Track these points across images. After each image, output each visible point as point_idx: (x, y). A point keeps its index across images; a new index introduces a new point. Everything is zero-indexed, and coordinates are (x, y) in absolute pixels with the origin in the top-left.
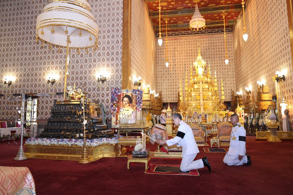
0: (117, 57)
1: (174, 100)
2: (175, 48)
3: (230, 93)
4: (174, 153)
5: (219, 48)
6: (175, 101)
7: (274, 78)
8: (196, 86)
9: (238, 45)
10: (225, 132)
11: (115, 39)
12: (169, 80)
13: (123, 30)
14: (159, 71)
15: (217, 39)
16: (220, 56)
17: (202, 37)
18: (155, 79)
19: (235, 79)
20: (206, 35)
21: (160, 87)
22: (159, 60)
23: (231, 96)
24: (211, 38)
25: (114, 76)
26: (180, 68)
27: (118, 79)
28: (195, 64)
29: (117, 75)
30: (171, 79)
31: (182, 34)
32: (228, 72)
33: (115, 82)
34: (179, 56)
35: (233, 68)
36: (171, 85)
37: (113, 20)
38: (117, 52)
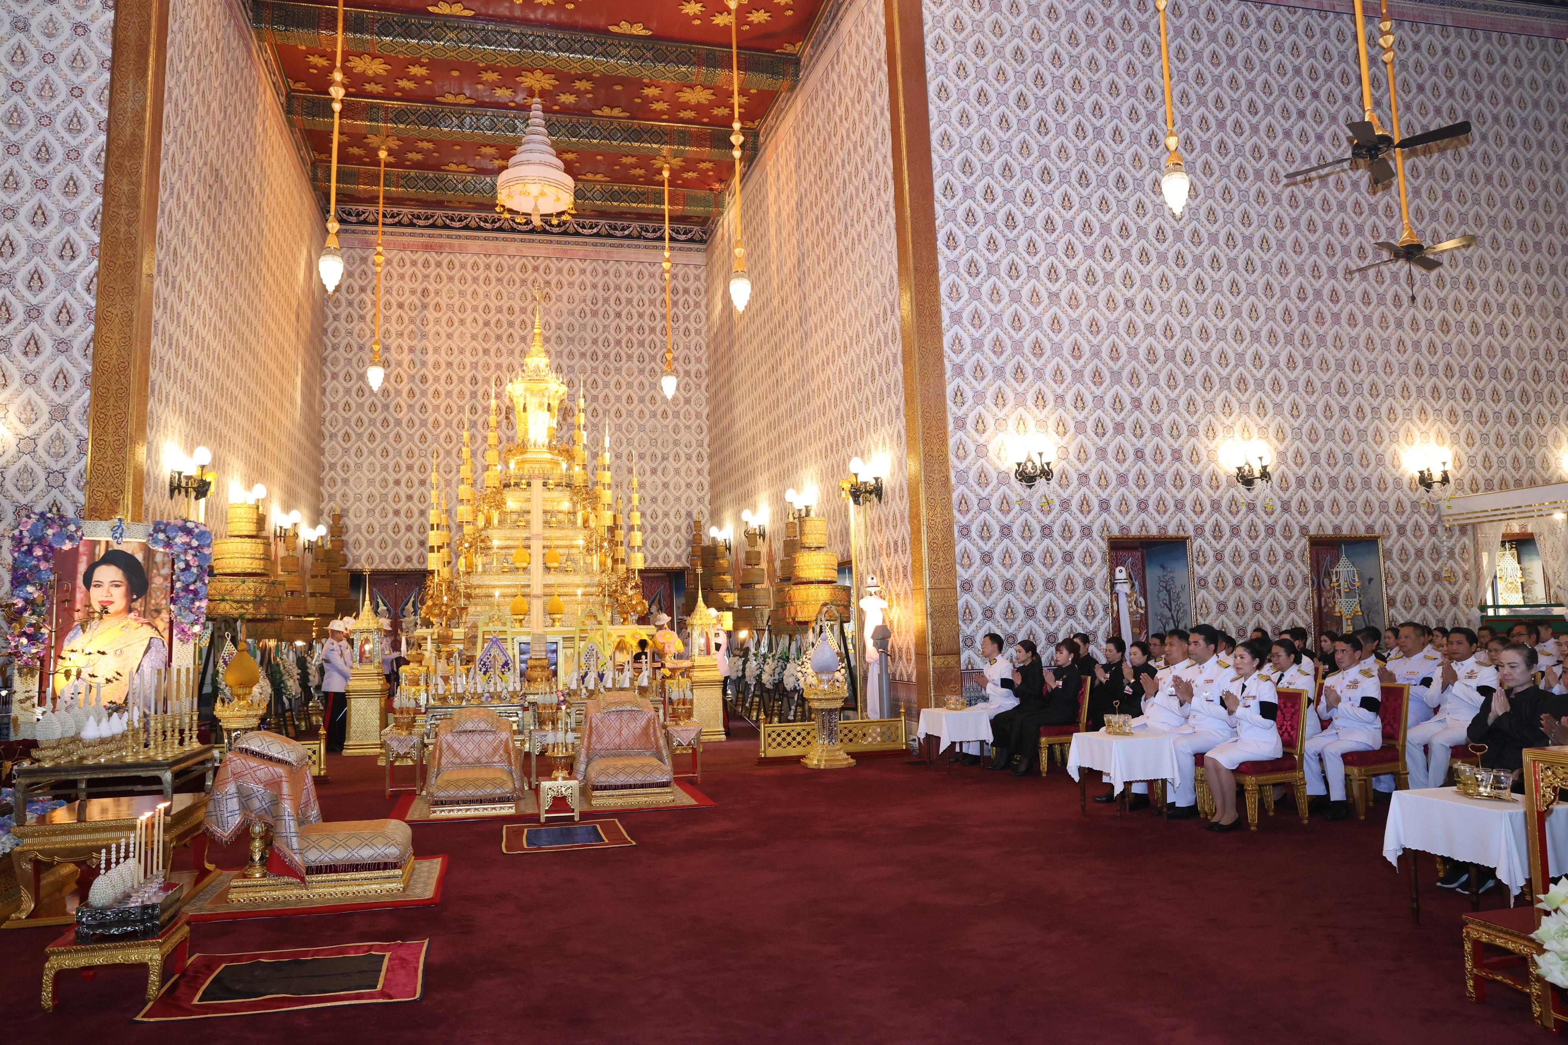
0: (62, 335)
1: (409, 559)
2: (425, 292)
3: (683, 531)
4: (334, 876)
5: (641, 316)
6: (415, 561)
7: (847, 486)
8: (512, 501)
9: (723, 310)
10: (617, 741)
11: (54, 234)
12: (385, 453)
13: (107, 190)
14: (334, 406)
15: (634, 269)
16: (647, 351)
17: (565, 251)
18: (307, 444)
19: (706, 465)
20: (586, 244)
21: (338, 490)
22: (335, 348)
23: (689, 543)
24: (606, 262)
25: (41, 442)
26: (449, 394)
27: (63, 462)
28: (516, 389)
29: (59, 437)
30: (400, 452)
31: (467, 228)
32: (676, 430)
33: (42, 475)
34: (443, 335)
35: (698, 415)
36: (397, 482)
37: (45, 120)
38: (64, 307)
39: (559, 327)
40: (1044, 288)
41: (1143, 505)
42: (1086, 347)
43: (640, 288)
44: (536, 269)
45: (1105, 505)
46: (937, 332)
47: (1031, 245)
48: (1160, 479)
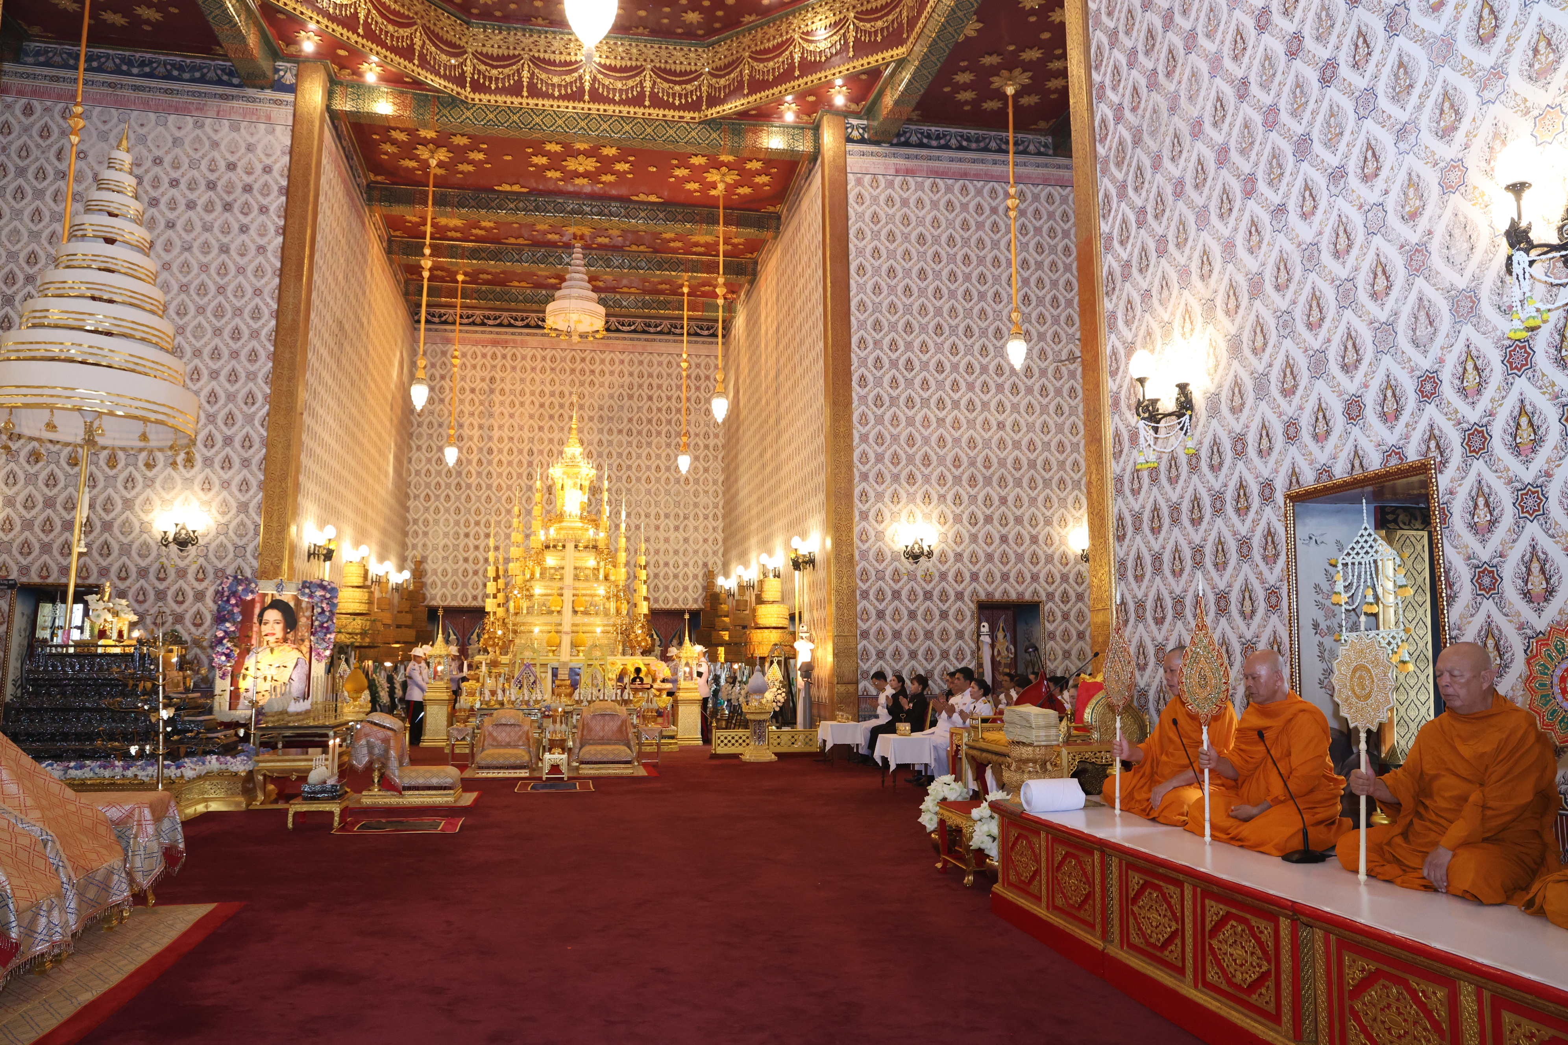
0: (246, 455)
1: (474, 598)
2: (492, 380)
3: (700, 578)
4: (417, 792)
5: (669, 399)
6: (480, 600)
7: (792, 556)
8: (551, 560)
11: (242, 388)
12: (458, 511)
13: (275, 357)
14: (418, 473)
15: (665, 359)
16: (673, 428)
18: (397, 506)
19: (720, 524)
20: (625, 339)
21: (420, 541)
22: (420, 425)
23: (703, 589)
24: (641, 354)
25: (231, 527)
26: (510, 463)
27: (245, 540)
28: (556, 472)
29: (242, 524)
30: (469, 510)
31: (527, 326)
32: (696, 494)
33: (231, 548)
34: (507, 415)
35: (715, 482)
36: (467, 535)
37: (238, 312)
38: (247, 437)
39: (601, 408)
40: (933, 414)
41: (1005, 577)
42: (964, 459)
43: (669, 375)
44: (583, 360)
45: (975, 577)
46: (849, 448)
47: (925, 383)
48: (1020, 558)
